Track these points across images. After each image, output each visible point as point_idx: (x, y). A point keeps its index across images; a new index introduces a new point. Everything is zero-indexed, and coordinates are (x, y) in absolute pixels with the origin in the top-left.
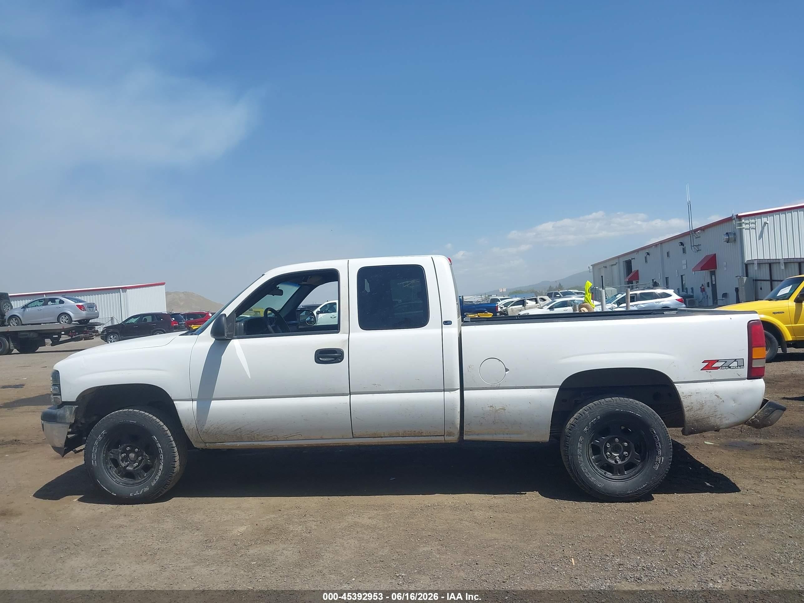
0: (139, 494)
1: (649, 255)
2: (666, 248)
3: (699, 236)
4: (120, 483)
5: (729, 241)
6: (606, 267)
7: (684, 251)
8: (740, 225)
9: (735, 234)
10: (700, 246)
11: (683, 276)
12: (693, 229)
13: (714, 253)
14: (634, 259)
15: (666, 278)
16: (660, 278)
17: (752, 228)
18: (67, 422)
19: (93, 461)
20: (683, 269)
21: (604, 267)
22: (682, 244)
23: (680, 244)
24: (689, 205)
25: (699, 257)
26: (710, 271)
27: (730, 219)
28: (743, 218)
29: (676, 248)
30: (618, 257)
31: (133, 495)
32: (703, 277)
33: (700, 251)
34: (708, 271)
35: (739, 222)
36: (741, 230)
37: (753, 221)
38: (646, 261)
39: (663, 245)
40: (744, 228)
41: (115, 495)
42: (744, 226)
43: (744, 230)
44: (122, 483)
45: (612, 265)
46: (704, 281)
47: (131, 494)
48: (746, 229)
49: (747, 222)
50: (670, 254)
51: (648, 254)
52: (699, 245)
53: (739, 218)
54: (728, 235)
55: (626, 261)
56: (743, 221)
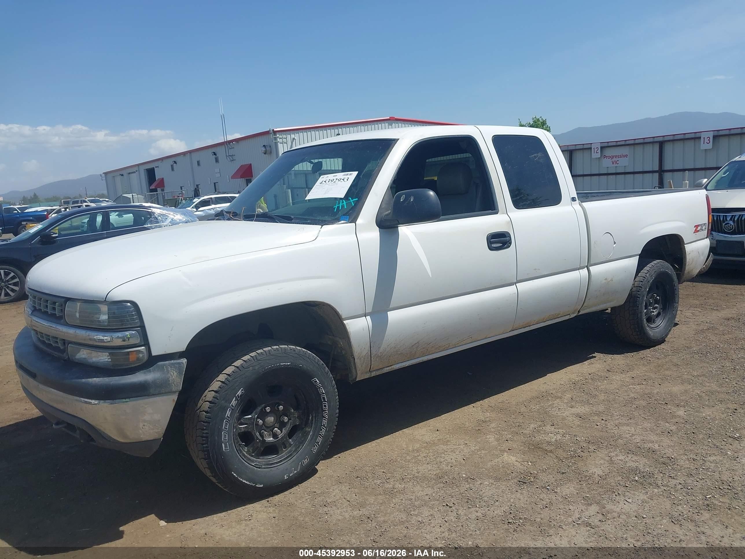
0: (296, 472)
1: (176, 164)
2: (196, 157)
3: (233, 147)
4: (262, 466)
5: (266, 152)
6: (122, 175)
7: (217, 160)
8: (276, 139)
9: (270, 147)
10: (234, 156)
11: (216, 184)
12: (228, 140)
13: (250, 163)
14: (158, 167)
15: (197, 185)
16: (190, 185)
17: (285, 143)
18: (174, 390)
19: (223, 445)
20: (216, 177)
21: (120, 175)
22: (215, 154)
23: (213, 154)
24: (223, 117)
25: (235, 167)
26: (246, 179)
27: (267, 133)
28: (278, 133)
29: (207, 158)
30: (138, 165)
31: (289, 476)
32: (239, 185)
33: (234, 161)
34: (243, 179)
35: (274, 136)
36: (276, 144)
37: (285, 136)
38: (173, 169)
39: (192, 154)
40: (279, 142)
41: (262, 486)
42: (278, 140)
43: (279, 143)
44: (265, 465)
45: (129, 173)
46: (240, 188)
47: (285, 476)
48: (280, 143)
49: (281, 137)
50: (201, 163)
51: (175, 162)
52: (232, 155)
53: (275, 132)
54: (266, 147)
55: (146, 169)
56: (278, 135)
